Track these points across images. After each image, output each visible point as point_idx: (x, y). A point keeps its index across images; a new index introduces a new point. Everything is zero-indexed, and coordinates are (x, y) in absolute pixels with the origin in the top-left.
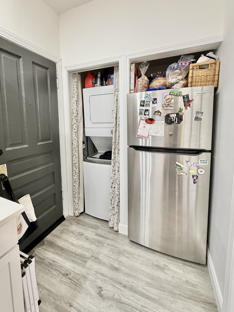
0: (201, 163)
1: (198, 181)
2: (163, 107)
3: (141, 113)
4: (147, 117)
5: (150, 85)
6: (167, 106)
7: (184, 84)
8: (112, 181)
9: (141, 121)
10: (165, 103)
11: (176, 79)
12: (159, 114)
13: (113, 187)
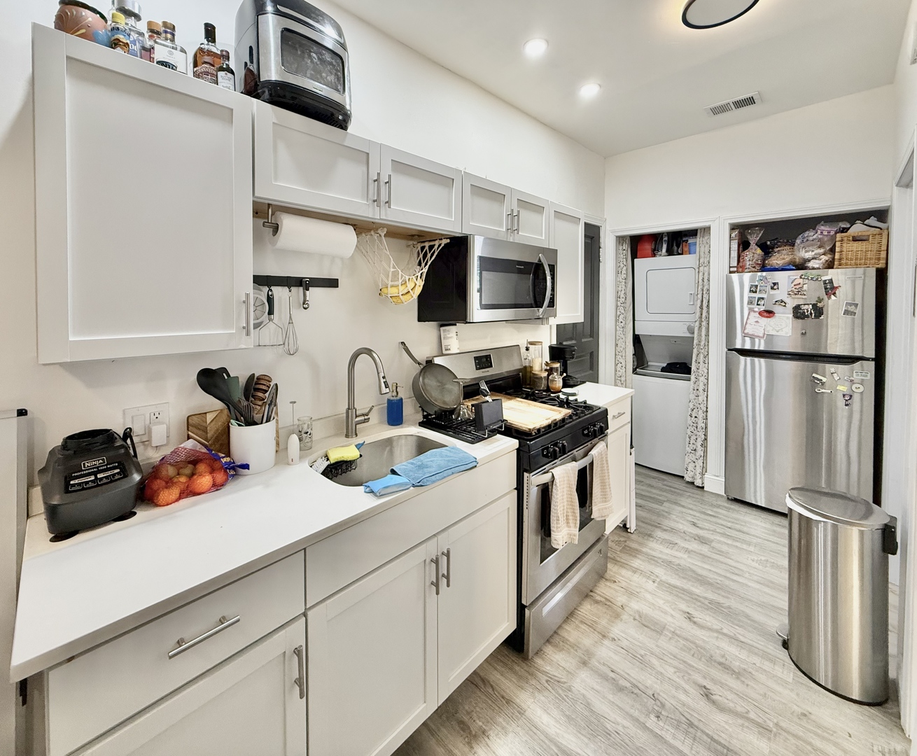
0: (858, 375)
1: (853, 403)
2: (790, 294)
3: (750, 302)
4: (762, 308)
5: (767, 262)
6: (796, 294)
7: (827, 261)
8: (692, 406)
9: (752, 314)
10: (793, 289)
11: (813, 253)
12: (783, 304)
13: (694, 416)
